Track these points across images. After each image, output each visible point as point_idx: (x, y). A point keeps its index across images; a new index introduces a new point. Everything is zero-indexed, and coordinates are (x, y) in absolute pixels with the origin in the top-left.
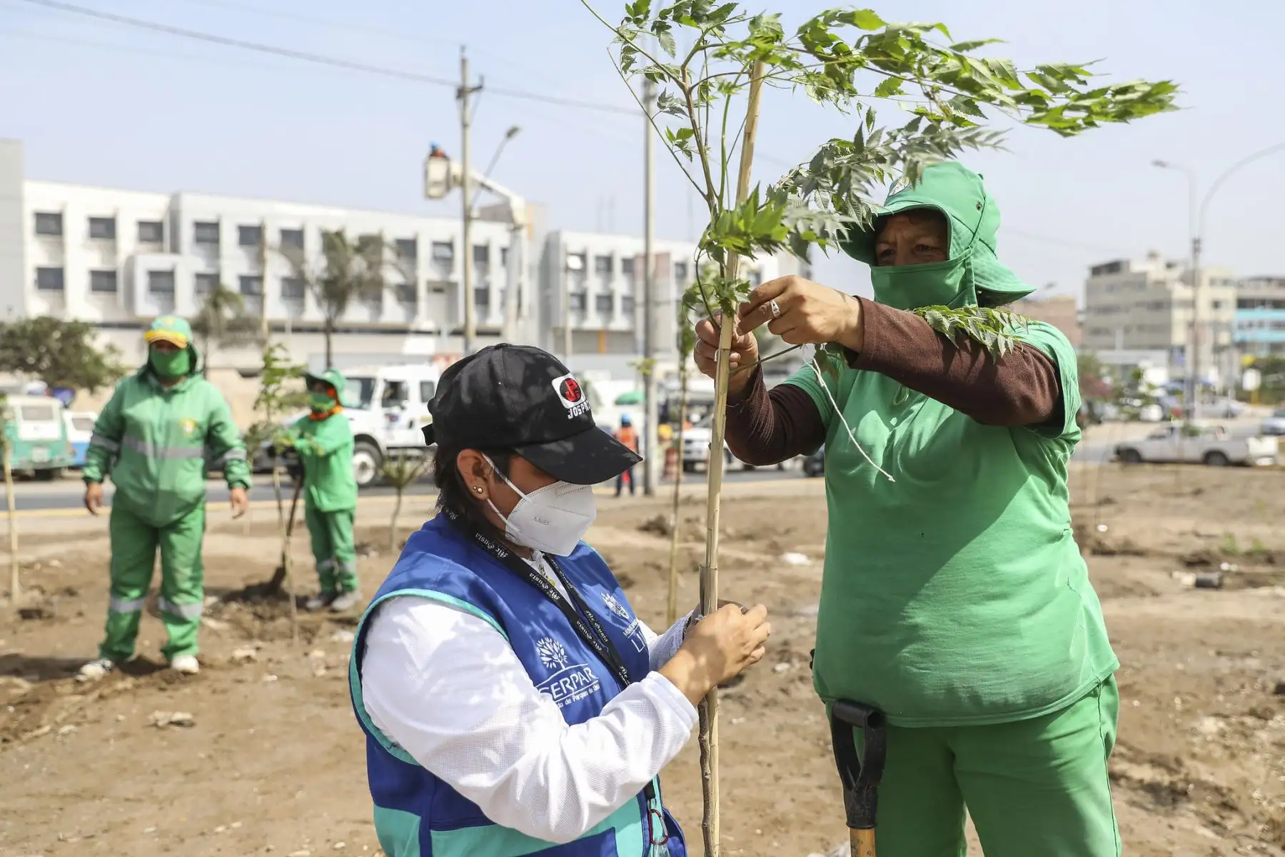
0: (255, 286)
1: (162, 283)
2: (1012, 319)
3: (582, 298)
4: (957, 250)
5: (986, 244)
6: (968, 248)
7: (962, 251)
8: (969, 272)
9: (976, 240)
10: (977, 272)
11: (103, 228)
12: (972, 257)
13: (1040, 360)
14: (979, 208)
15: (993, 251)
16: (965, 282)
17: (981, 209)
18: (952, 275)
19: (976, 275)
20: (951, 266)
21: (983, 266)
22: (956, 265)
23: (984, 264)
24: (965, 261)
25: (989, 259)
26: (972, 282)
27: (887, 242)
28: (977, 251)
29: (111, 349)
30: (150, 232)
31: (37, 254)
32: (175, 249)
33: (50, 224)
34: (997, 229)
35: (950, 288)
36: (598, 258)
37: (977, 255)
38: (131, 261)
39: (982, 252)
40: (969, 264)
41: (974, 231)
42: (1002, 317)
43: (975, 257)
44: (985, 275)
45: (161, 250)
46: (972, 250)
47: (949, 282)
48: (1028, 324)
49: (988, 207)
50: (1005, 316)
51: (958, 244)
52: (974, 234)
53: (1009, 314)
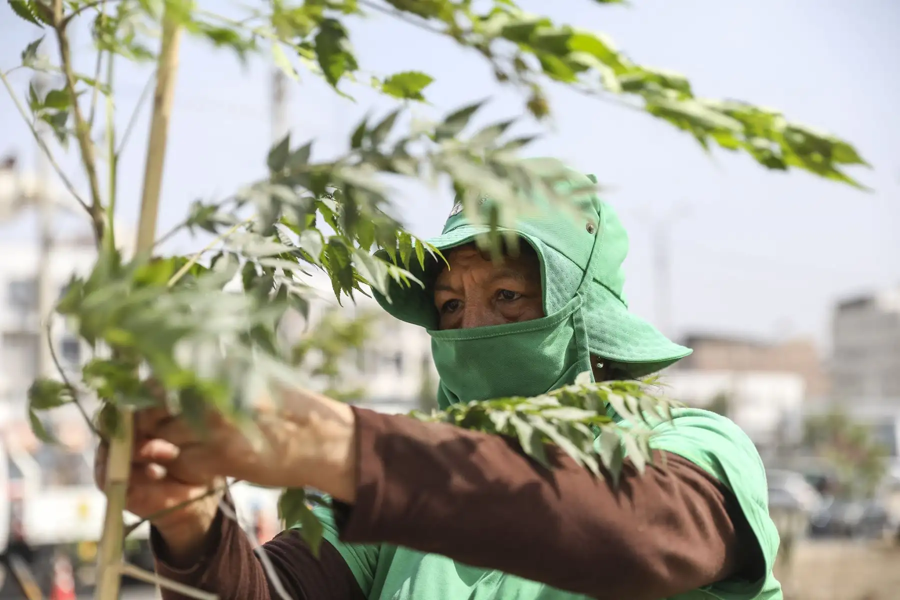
2: (643, 406)
4: (558, 300)
5: (606, 287)
6: (576, 295)
7: (567, 301)
8: (579, 333)
9: (588, 281)
10: (593, 332)
12: (583, 309)
13: (695, 485)
14: (590, 230)
15: (618, 297)
16: (574, 351)
17: (595, 232)
18: (553, 339)
19: (592, 337)
20: (551, 326)
21: (602, 322)
22: (559, 324)
23: (605, 319)
24: (572, 315)
25: (612, 310)
26: (584, 349)
27: (449, 289)
28: (591, 299)
34: (622, 260)
35: (550, 362)
37: (593, 305)
39: (601, 300)
40: (579, 320)
41: (584, 268)
42: (626, 405)
43: (590, 308)
44: (607, 336)
46: (583, 299)
47: (549, 351)
48: (672, 417)
49: (607, 228)
50: (632, 402)
51: (560, 290)
52: (585, 272)
53: (638, 399)
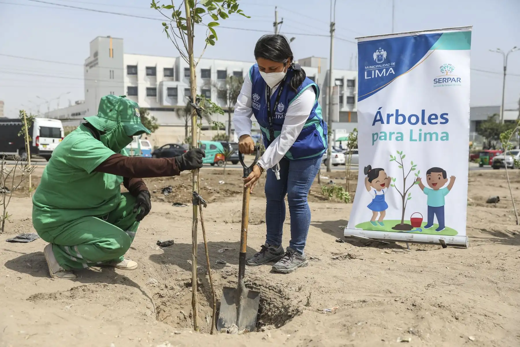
0: (207, 94)
1: (173, 92)
3: (341, 98)
11: (151, 71)
29: (154, 118)
30: (168, 73)
31: (128, 82)
32: (177, 79)
33: (133, 70)
36: (348, 81)
38: (161, 84)
45: (172, 80)
